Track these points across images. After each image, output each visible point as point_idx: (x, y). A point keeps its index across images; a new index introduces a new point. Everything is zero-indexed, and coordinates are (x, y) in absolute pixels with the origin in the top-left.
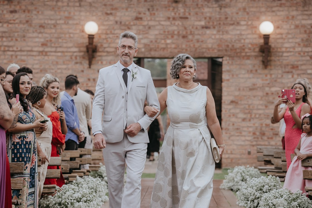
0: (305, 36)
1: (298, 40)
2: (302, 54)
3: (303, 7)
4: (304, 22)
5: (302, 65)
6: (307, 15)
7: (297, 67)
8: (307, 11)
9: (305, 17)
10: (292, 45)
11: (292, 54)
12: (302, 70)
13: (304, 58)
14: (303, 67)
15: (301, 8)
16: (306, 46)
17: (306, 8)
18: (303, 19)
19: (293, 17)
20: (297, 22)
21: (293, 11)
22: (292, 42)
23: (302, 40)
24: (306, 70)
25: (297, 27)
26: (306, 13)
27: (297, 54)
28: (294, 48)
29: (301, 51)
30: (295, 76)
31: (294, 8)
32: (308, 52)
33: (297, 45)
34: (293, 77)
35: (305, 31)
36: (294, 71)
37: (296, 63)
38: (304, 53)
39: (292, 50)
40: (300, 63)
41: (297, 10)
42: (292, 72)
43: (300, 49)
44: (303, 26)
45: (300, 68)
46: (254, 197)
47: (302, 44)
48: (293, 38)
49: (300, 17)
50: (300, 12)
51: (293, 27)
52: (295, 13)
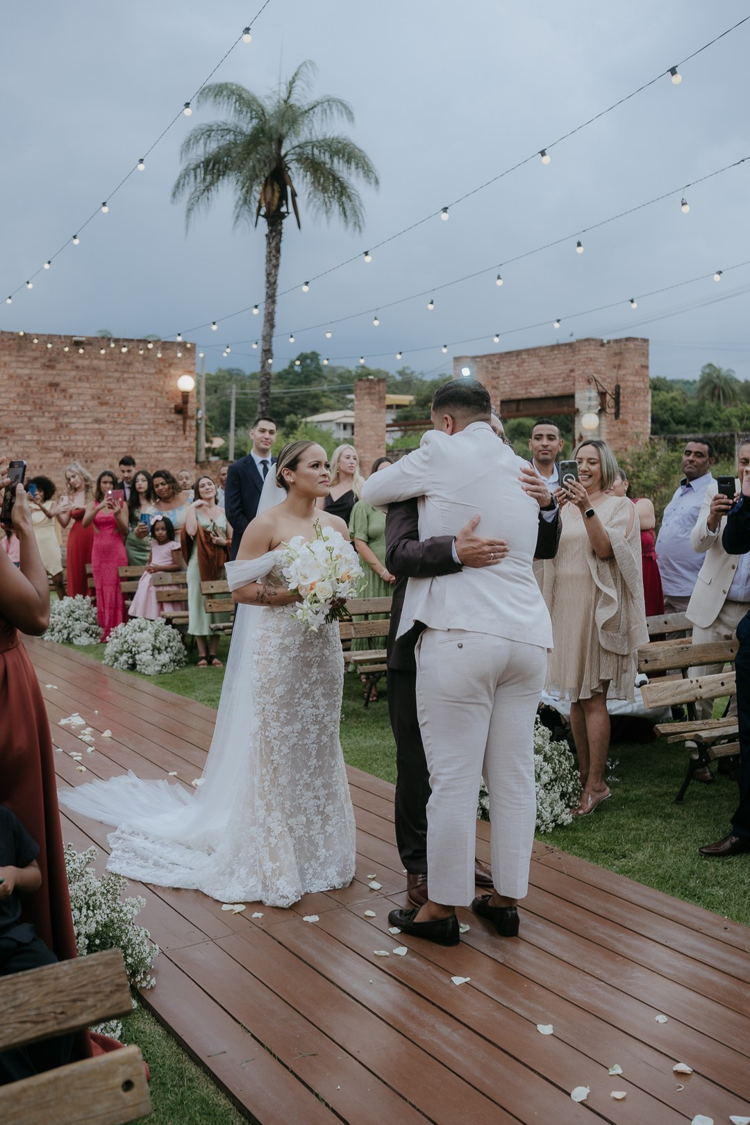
0: (22, 390)
1: (13, 395)
2: (18, 413)
3: (18, 351)
4: (19, 371)
5: (18, 428)
6: (23, 362)
7: (13, 431)
8: (23, 356)
9: (20, 365)
10: (6, 401)
11: (6, 413)
12: (19, 435)
13: (20, 420)
14: (20, 432)
15: (15, 353)
16: (23, 404)
17: (21, 354)
18: (18, 368)
19: (5, 364)
20: (11, 371)
21: (5, 355)
22: (4, 398)
23: (18, 395)
24: (24, 435)
25: (11, 377)
26: (21, 359)
27: (12, 414)
28: (8, 405)
29: (17, 410)
30: (11, 444)
31: (7, 353)
32: (26, 411)
33: (11, 402)
34: (7, 444)
35: (22, 383)
36: (9, 436)
37: (11, 426)
38: (22, 412)
39: (5, 408)
40: (15, 426)
41: (10, 354)
42: (6, 438)
43: (15, 407)
44: (19, 376)
45: (16, 432)
46: (61, 627)
47: (18, 401)
48: (6, 392)
49: (14, 365)
50: (13, 358)
51: (5, 377)
52: (7, 359)
